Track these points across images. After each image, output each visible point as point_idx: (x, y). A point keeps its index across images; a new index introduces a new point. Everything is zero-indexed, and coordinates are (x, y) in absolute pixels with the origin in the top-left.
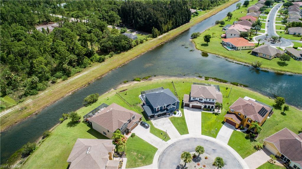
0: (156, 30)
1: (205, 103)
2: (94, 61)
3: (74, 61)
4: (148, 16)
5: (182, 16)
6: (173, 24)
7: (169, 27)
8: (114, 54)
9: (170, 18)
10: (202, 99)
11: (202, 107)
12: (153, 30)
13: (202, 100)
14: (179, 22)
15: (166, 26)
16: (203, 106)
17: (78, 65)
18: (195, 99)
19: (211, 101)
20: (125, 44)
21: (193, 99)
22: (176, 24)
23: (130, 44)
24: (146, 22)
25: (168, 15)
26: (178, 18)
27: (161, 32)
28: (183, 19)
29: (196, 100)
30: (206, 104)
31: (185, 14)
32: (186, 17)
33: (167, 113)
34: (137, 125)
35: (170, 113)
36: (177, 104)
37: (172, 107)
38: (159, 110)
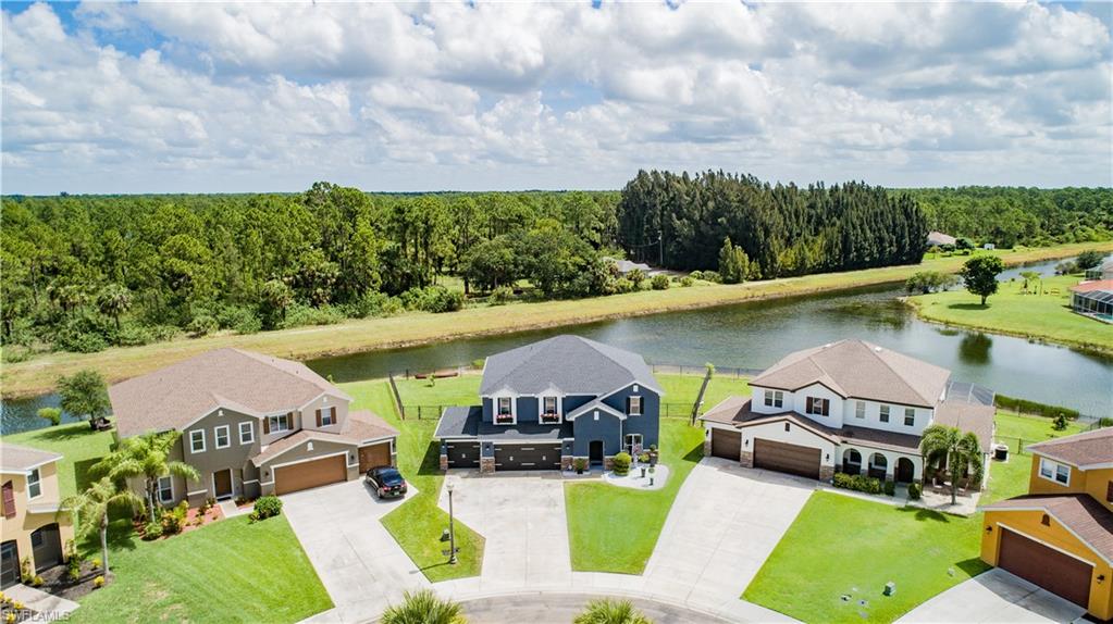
0: (740, 256)
1: (849, 431)
2: (412, 307)
3: (324, 283)
4: (711, 204)
5: (879, 230)
6: (829, 250)
7: (808, 254)
8: (515, 299)
9: (821, 228)
10: (826, 402)
11: (824, 462)
12: (727, 253)
13: (826, 413)
14: (862, 248)
15: (792, 253)
16: (831, 453)
17: (334, 301)
18: (779, 404)
19: (896, 423)
20: (571, 267)
21: (768, 402)
22: (846, 250)
23: (594, 274)
24: (703, 227)
25: (810, 217)
26: (854, 228)
27: (763, 265)
28: (882, 240)
29: (785, 408)
30: (857, 444)
31: (895, 226)
32: (902, 237)
33: (563, 457)
34: (346, 480)
35: (585, 461)
36: (642, 412)
37: (597, 416)
38: (515, 422)
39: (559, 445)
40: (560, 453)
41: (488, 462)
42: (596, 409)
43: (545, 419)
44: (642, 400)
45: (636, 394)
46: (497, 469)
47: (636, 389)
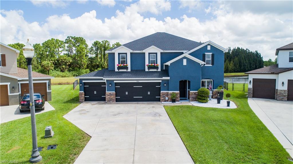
3: (65, 64)
6: (235, 65)
17: (69, 70)
33: (161, 91)
34: (8, 105)
35: (177, 94)
36: (213, 64)
37: (185, 62)
38: (129, 70)
39: (159, 84)
40: (159, 90)
41: (110, 95)
42: (185, 58)
43: (150, 67)
44: (213, 55)
45: (209, 51)
46: (117, 100)
47: (209, 48)
